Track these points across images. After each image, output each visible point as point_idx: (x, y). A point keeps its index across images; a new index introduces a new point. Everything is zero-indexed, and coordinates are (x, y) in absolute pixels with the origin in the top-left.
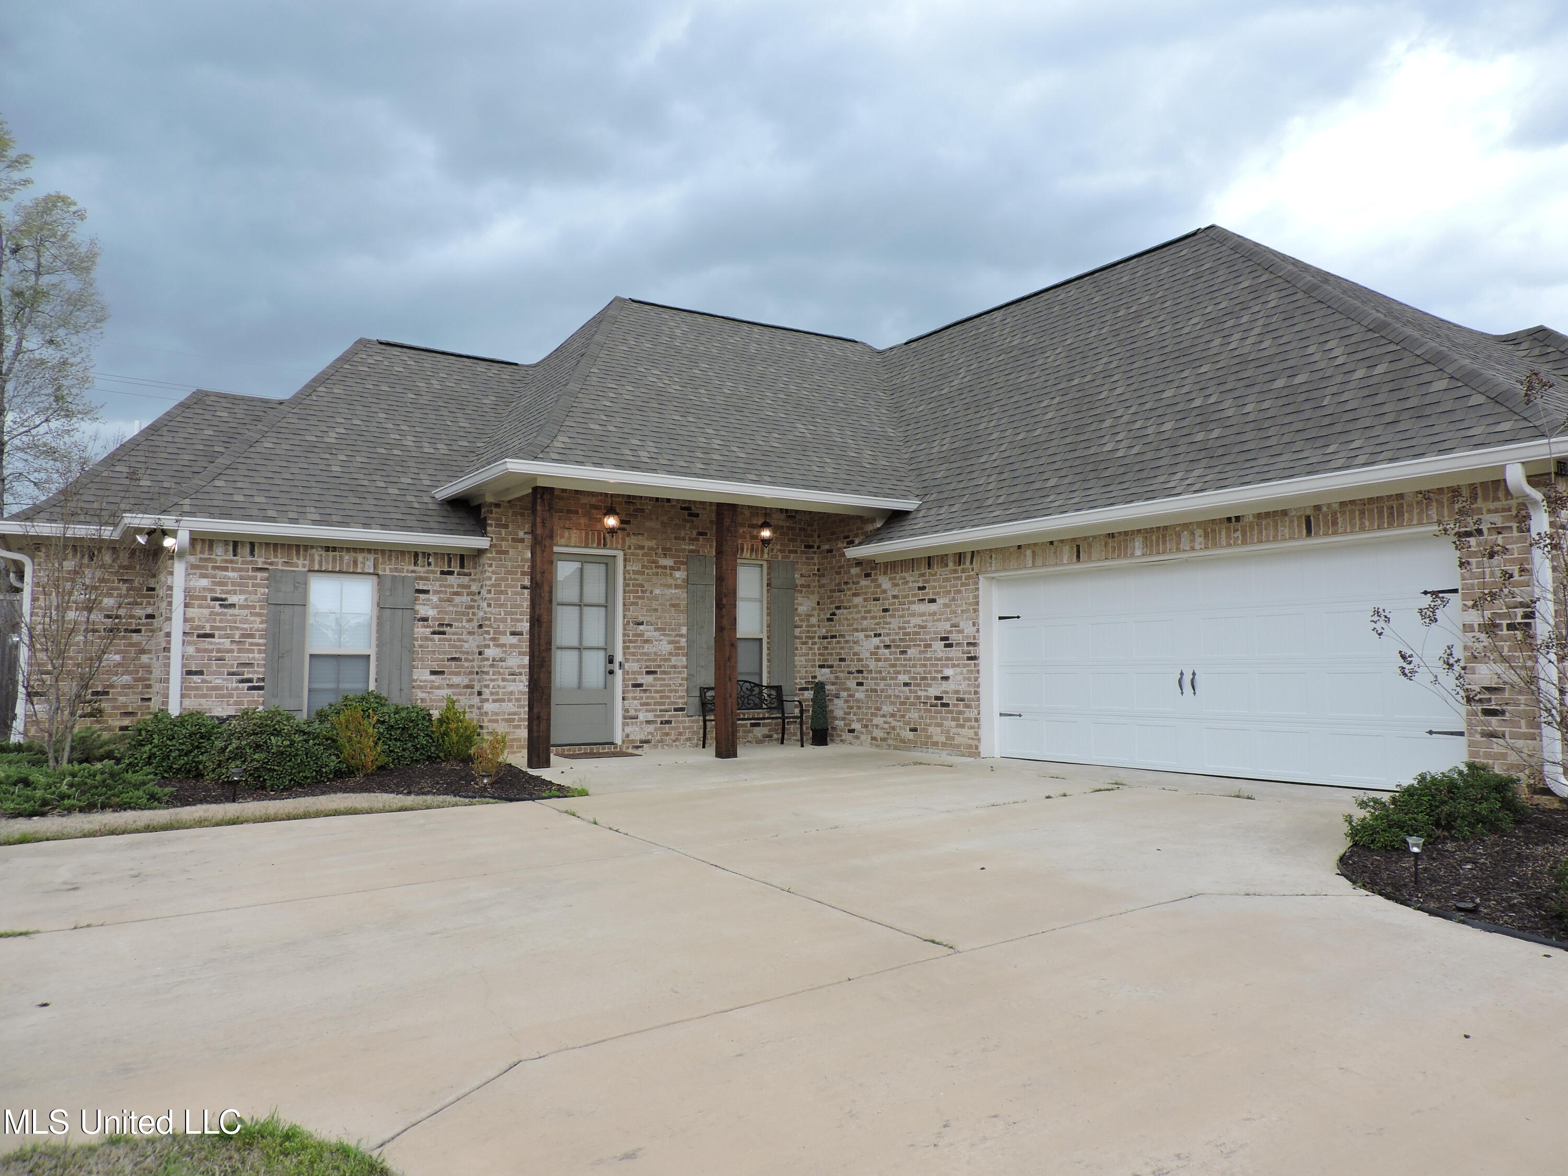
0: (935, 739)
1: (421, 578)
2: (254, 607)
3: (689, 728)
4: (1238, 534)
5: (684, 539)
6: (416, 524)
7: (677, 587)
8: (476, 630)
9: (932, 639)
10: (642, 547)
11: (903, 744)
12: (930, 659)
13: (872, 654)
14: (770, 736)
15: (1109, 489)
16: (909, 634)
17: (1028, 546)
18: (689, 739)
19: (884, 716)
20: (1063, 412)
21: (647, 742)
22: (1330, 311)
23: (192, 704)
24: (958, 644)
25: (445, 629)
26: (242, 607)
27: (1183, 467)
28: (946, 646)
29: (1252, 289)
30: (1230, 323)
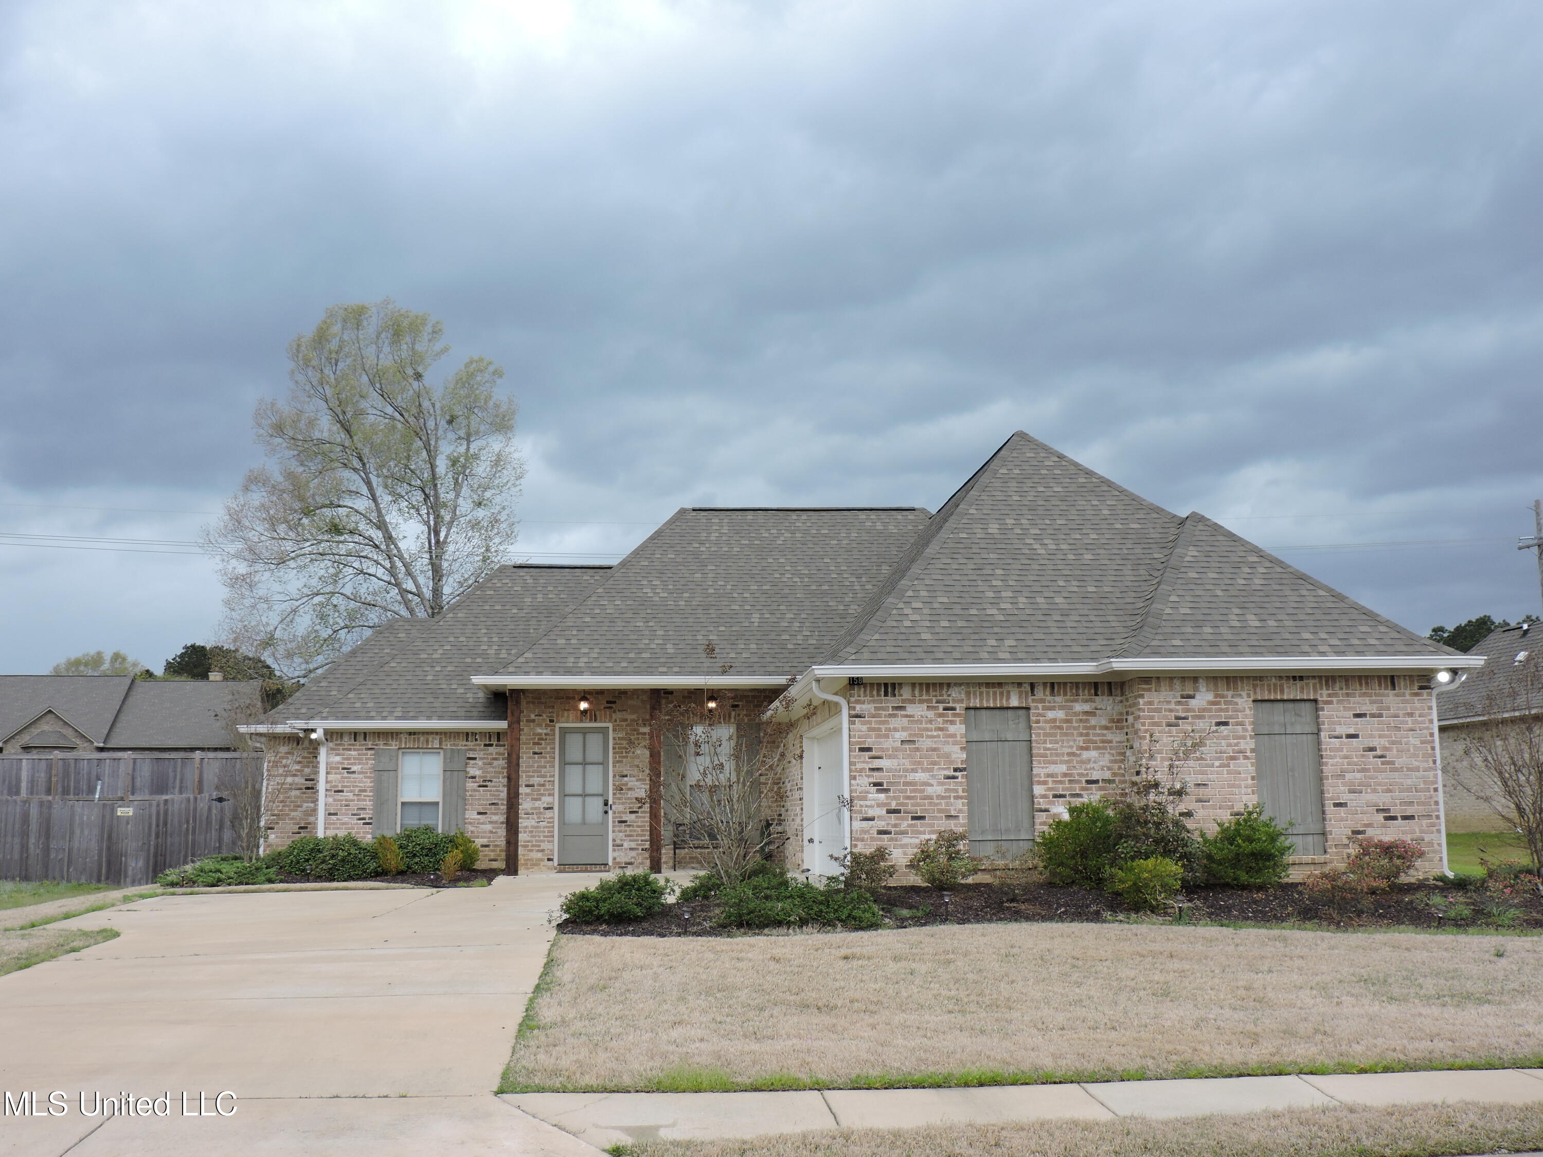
1: (471, 750)
2: (366, 773)
6: (464, 714)
10: (626, 720)
18: (665, 862)
21: (631, 864)
23: (330, 833)
25: (487, 783)
26: (360, 773)
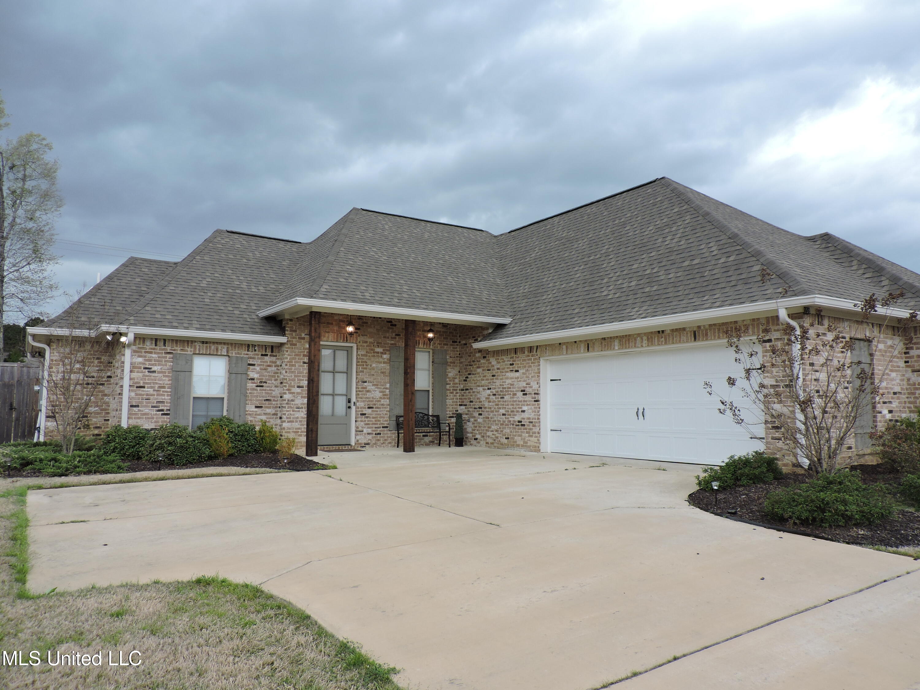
0: (518, 443)
1: (251, 358)
2: (165, 373)
3: (390, 437)
4: (663, 339)
5: (388, 338)
6: (249, 330)
7: (384, 363)
8: (279, 384)
9: (517, 391)
10: (366, 342)
11: (502, 446)
12: (516, 401)
13: (486, 398)
14: (433, 442)
15: (603, 315)
16: (505, 388)
17: (564, 343)
18: (390, 443)
19: (492, 431)
20: (585, 274)
21: (368, 444)
22: (713, 227)
23: (133, 422)
24: (530, 394)
25: (263, 384)
26: (159, 372)
27: (638, 304)
28: (524, 394)
29: (679, 213)
30: (667, 231)
